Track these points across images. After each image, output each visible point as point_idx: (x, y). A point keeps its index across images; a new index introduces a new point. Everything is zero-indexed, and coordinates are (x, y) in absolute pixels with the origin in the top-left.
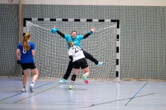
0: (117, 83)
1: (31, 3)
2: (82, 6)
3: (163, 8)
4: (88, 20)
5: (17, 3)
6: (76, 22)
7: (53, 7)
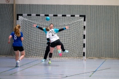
0: (84, 61)
1: (22, 3)
2: (59, 5)
3: (117, 7)
4: (63, 16)
5: (12, 3)
6: (54, 17)
7: (38, 6)
